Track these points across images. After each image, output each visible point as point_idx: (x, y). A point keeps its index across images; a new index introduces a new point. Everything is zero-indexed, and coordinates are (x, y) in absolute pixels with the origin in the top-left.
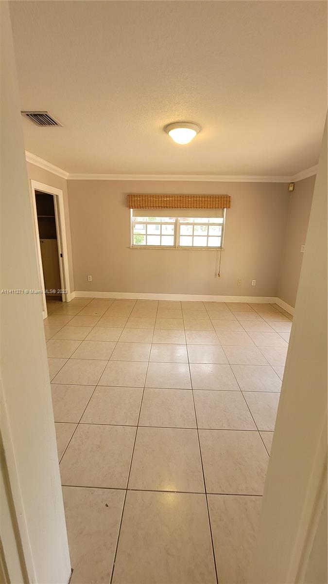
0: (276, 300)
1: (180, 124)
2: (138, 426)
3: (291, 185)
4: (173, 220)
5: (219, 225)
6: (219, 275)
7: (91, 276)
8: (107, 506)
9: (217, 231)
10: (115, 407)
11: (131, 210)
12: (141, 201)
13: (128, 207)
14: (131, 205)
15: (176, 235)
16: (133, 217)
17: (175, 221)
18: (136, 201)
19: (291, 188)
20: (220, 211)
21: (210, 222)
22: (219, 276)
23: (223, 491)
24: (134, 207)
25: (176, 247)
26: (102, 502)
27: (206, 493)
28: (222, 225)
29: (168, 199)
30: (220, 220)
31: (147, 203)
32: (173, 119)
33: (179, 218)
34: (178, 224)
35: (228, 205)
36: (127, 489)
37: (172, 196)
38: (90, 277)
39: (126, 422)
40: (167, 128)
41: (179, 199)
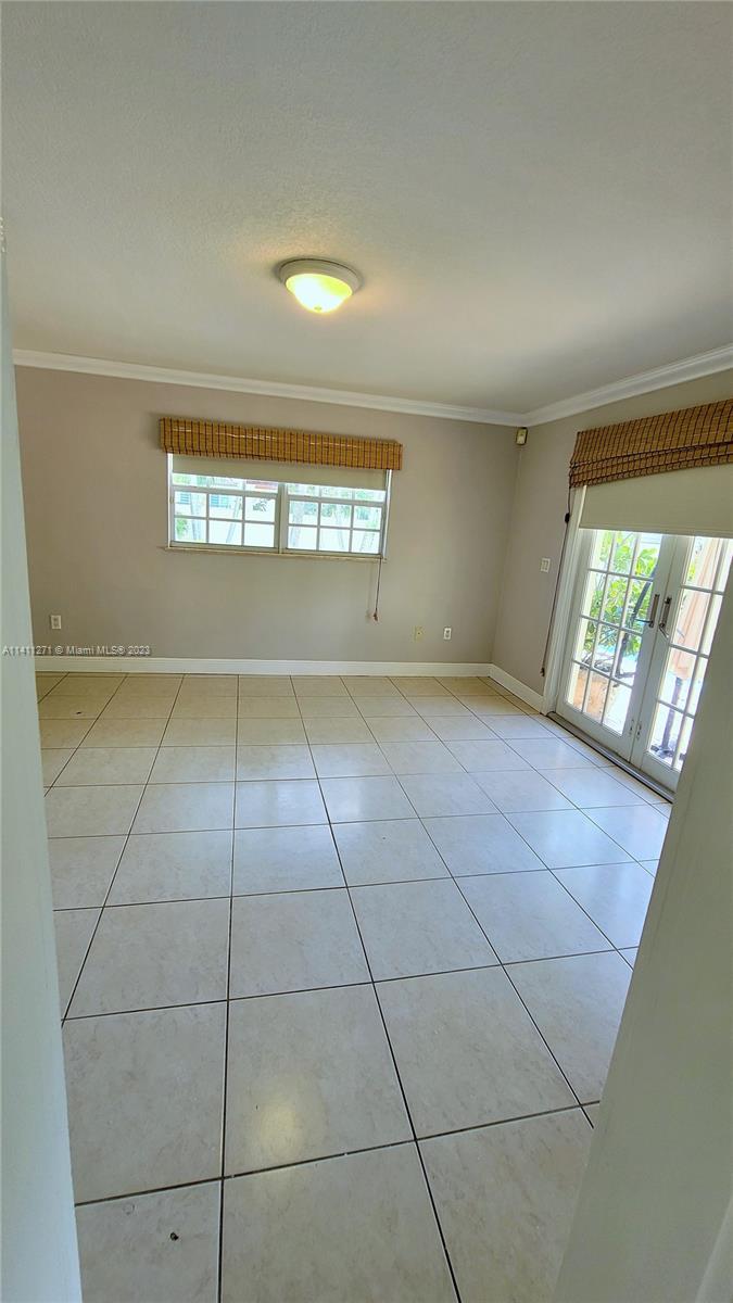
0: (493, 671)
1: (315, 263)
2: (228, 1000)
3: (521, 432)
4: (273, 488)
5: (376, 505)
6: (375, 616)
7: (60, 617)
8: (176, 1238)
9: (374, 517)
10: (162, 958)
11: (170, 456)
12: (196, 437)
13: (161, 448)
14: (168, 443)
15: (280, 524)
16: (175, 475)
17: (276, 491)
18: (182, 436)
19: (521, 439)
20: (379, 474)
21: (356, 498)
22: (376, 619)
23: (453, 1124)
24: (177, 450)
25: (279, 552)
26: (159, 1230)
27: (416, 1140)
28: (383, 506)
29: (262, 438)
30: (378, 496)
31: (209, 444)
32: (302, 250)
33: (286, 484)
34: (284, 498)
35: (396, 464)
36: (223, 1178)
37: (271, 431)
38: (55, 620)
39: (197, 993)
40: (284, 269)
41: (288, 440)
